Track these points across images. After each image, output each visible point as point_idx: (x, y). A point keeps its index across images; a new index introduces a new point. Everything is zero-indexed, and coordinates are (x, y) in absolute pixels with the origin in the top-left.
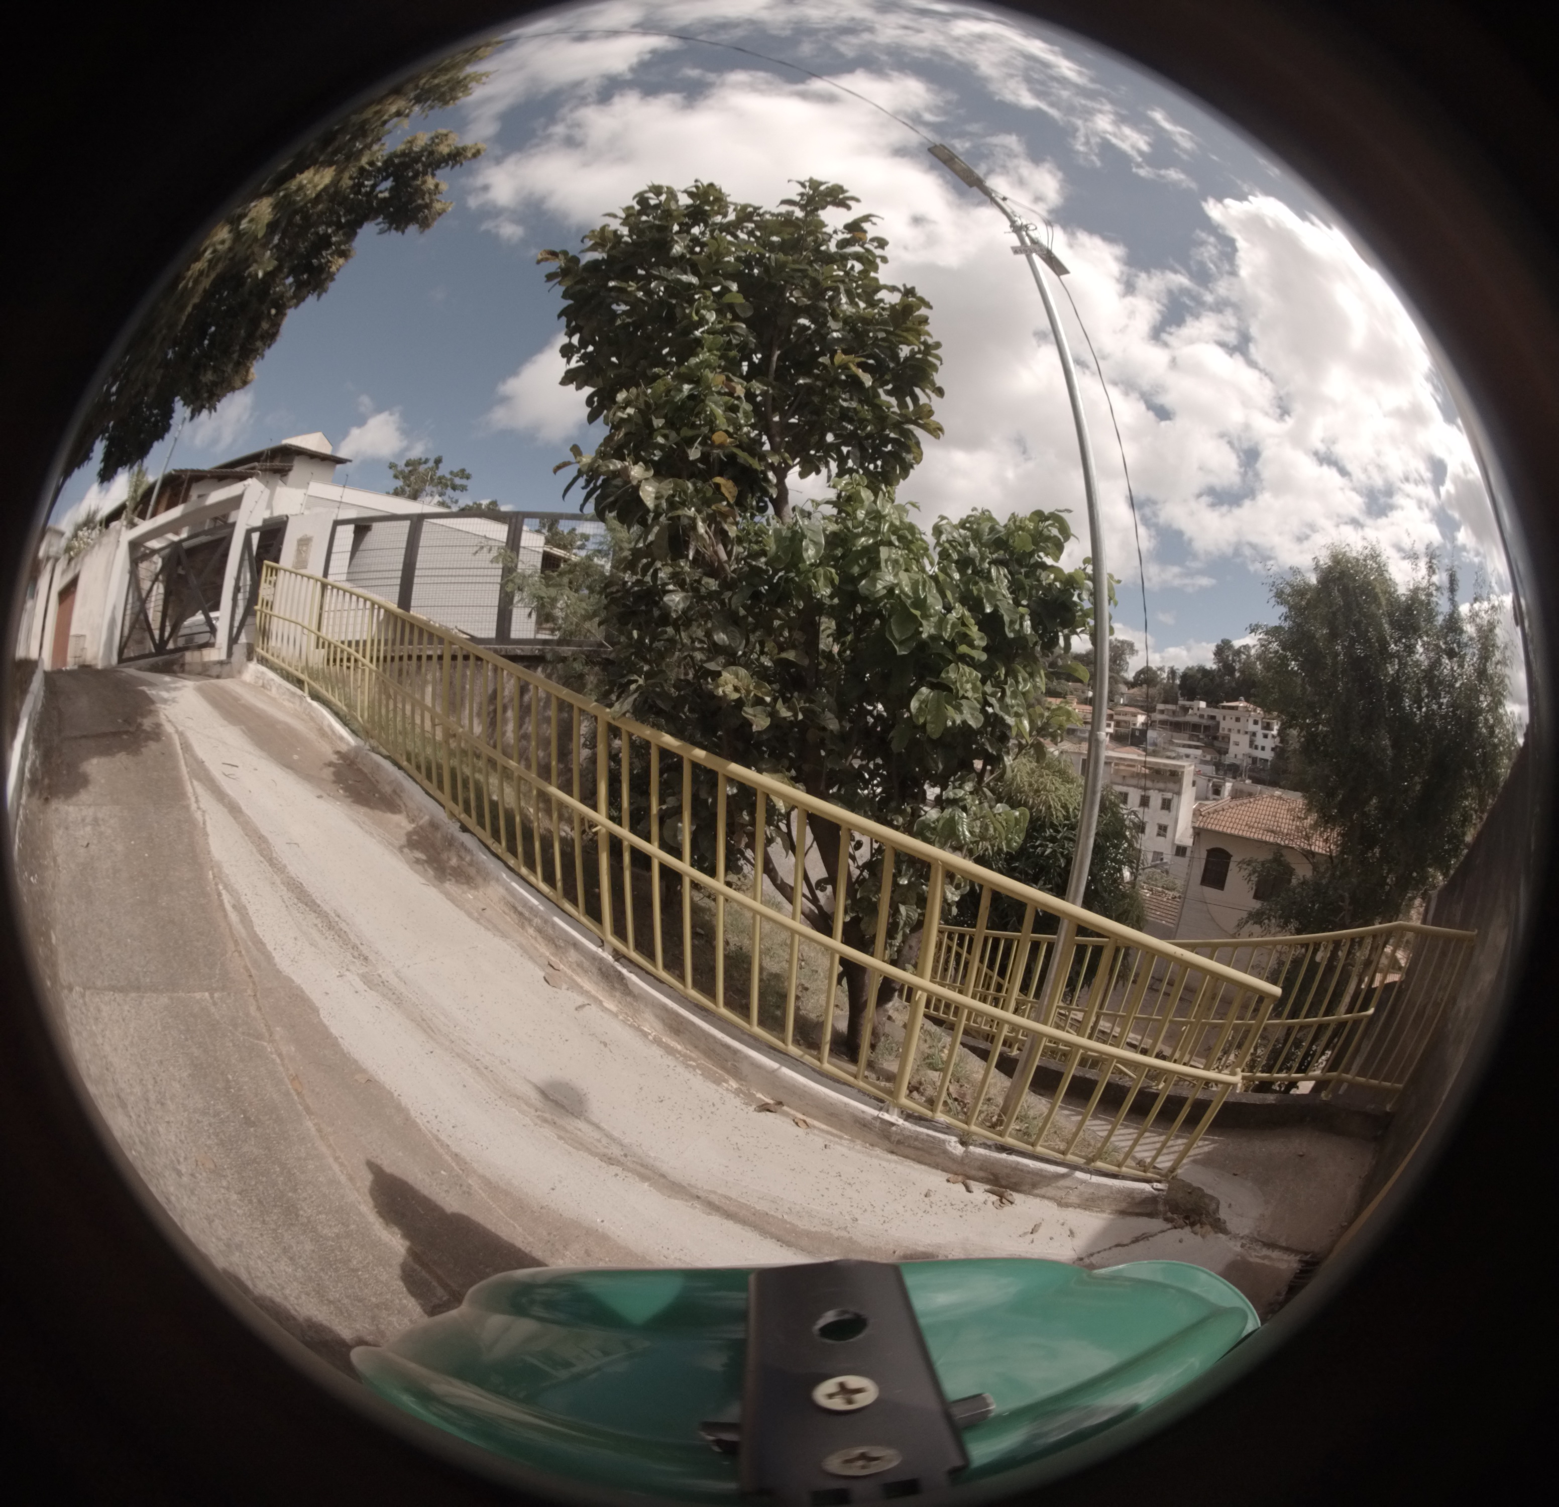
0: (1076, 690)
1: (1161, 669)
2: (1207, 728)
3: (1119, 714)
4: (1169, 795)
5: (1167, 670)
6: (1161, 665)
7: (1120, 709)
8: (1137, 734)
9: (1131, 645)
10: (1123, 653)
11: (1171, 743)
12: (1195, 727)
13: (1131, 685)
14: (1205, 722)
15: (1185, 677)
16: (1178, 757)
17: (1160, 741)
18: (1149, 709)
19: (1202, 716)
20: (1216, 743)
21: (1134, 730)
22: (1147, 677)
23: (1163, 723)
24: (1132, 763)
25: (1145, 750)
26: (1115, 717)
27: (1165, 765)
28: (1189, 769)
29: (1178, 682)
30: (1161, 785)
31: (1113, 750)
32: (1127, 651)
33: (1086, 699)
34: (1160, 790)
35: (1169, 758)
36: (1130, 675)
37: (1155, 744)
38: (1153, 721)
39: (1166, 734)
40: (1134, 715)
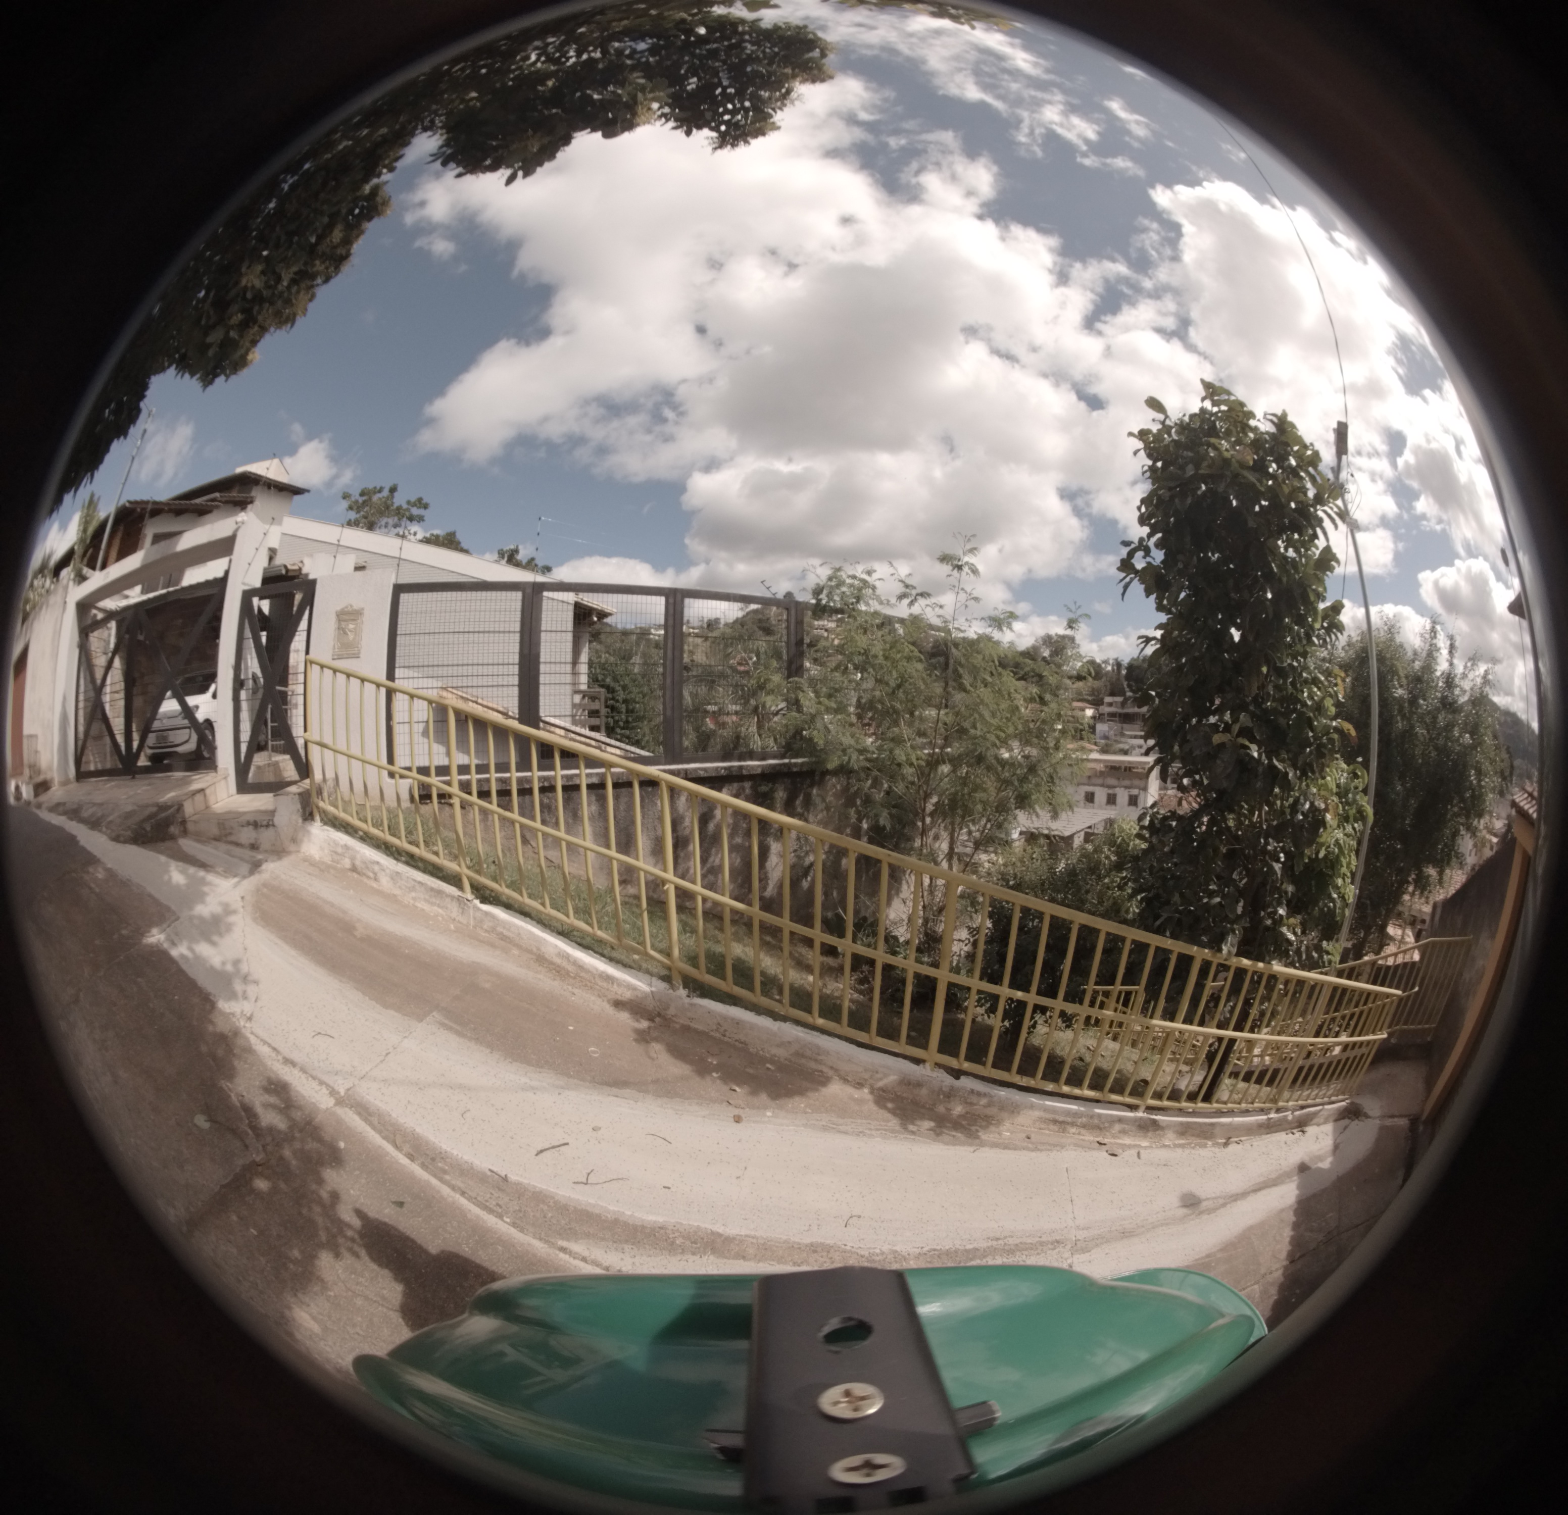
1: (1106, 662)
5: (1111, 662)
10: (1064, 648)
11: (1122, 735)
15: (1131, 667)
17: (1110, 733)
18: (1097, 703)
21: (1084, 723)
23: (1112, 715)
27: (1122, 762)
29: (1124, 672)
30: (1126, 782)
32: (1069, 646)
36: (1074, 670)
37: (1105, 739)
38: (1101, 715)
39: (1116, 726)
40: (1083, 710)
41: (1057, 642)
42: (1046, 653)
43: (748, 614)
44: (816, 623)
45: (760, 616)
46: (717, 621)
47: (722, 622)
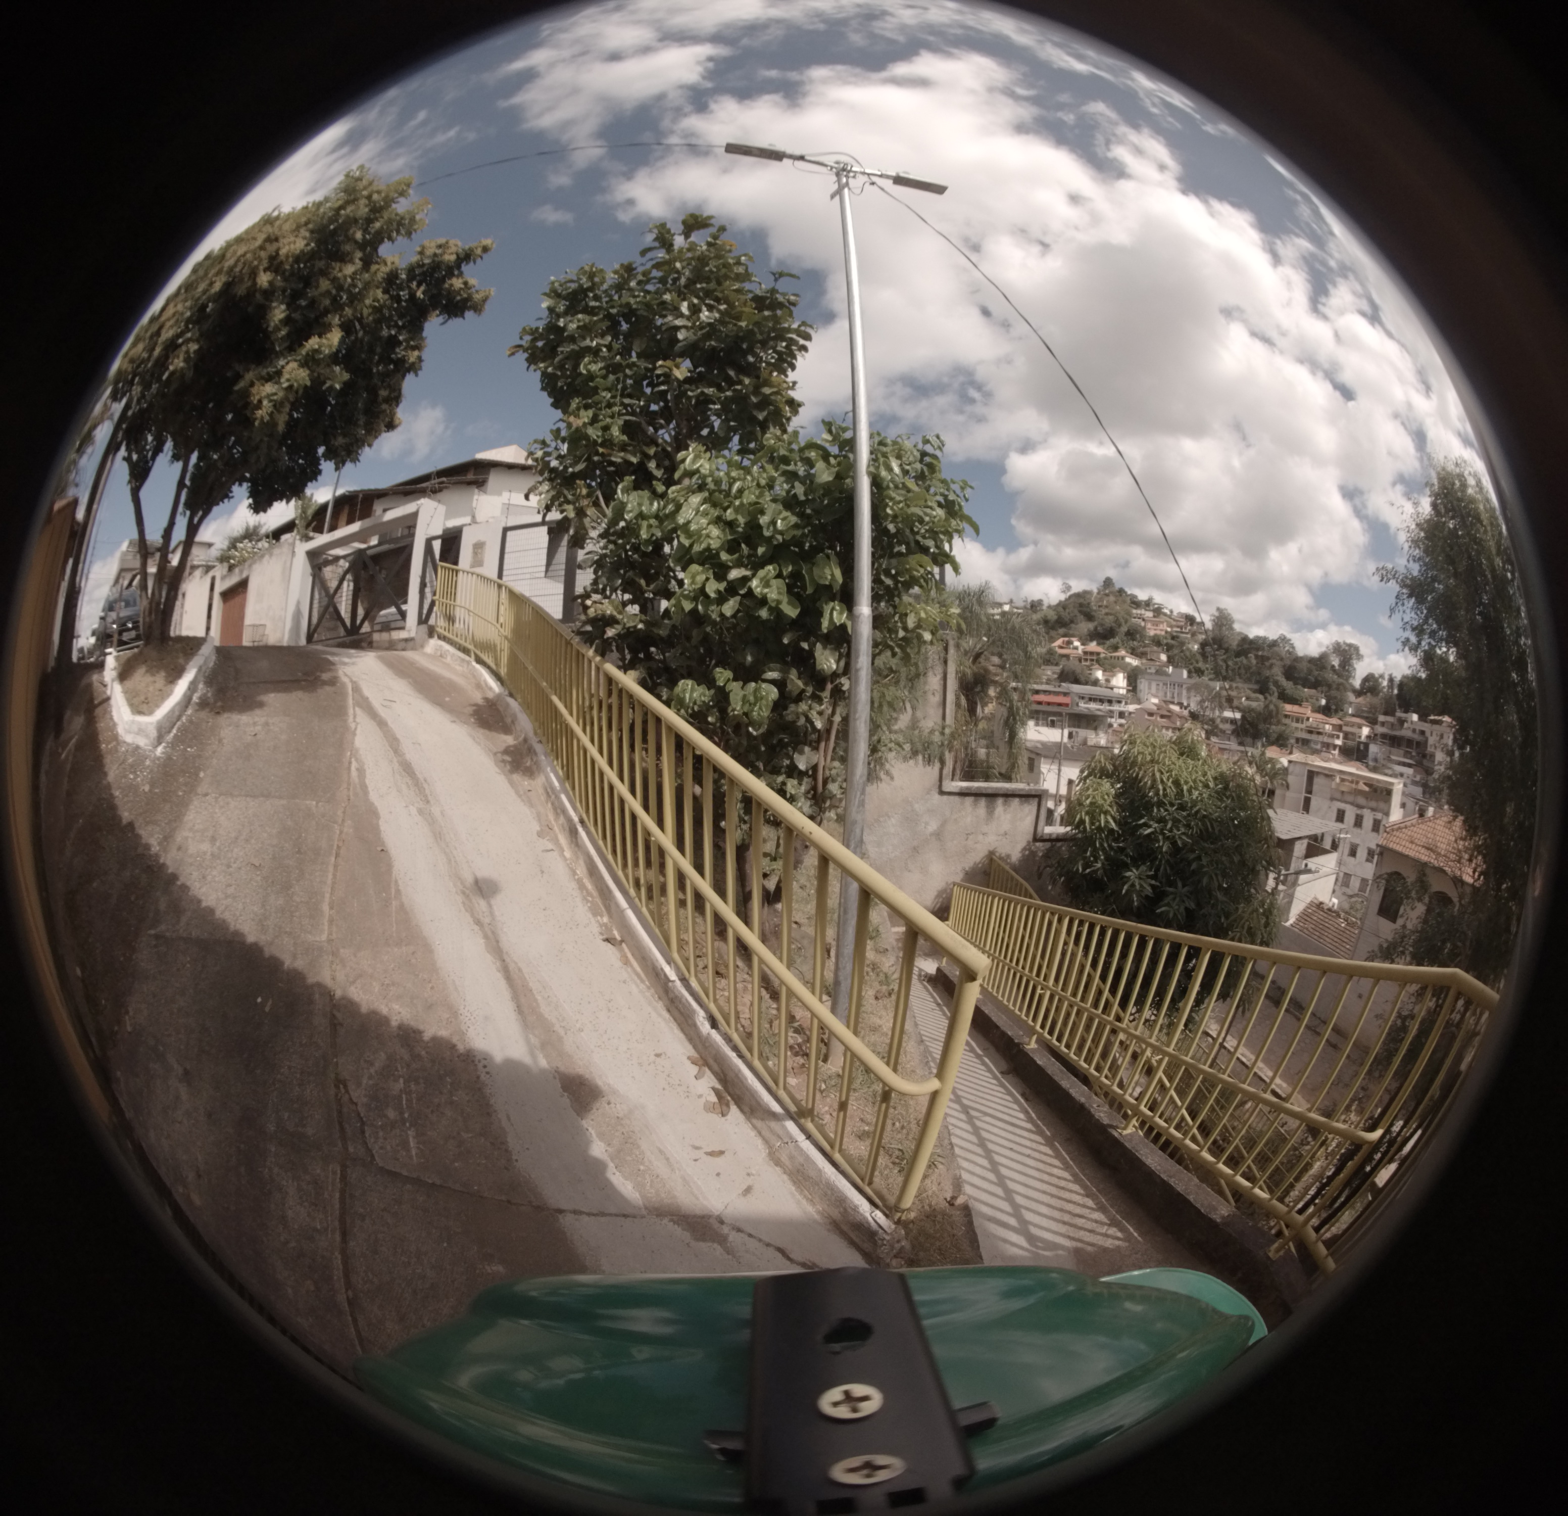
0: (1311, 697)
1: (1382, 676)
2: (1418, 743)
3: (1346, 725)
4: (1379, 816)
5: (1387, 677)
6: (1381, 672)
7: (1348, 719)
8: (1362, 747)
9: (1357, 649)
10: (1351, 658)
11: (1389, 759)
12: (1409, 742)
13: (1359, 693)
14: (1417, 737)
15: (1401, 685)
16: (1394, 775)
17: (1380, 756)
18: (1372, 722)
19: (1414, 731)
20: (1425, 762)
21: (1360, 743)
22: (1370, 685)
23: (1384, 736)
24: (1356, 779)
25: (1367, 767)
26: (1345, 728)
27: (1378, 781)
28: (1398, 787)
29: (1396, 691)
30: (1373, 804)
31: (1340, 763)
32: (1354, 656)
33: (1320, 707)
34: (1373, 810)
35: (1386, 775)
36: (1357, 683)
37: (1376, 760)
38: (1376, 735)
39: (1385, 749)
40: (1360, 726)
41: (1344, 650)
42: (1336, 662)
43: (1070, 597)
44: (1134, 611)
45: (1081, 600)
46: (1040, 602)
47: (1046, 603)
